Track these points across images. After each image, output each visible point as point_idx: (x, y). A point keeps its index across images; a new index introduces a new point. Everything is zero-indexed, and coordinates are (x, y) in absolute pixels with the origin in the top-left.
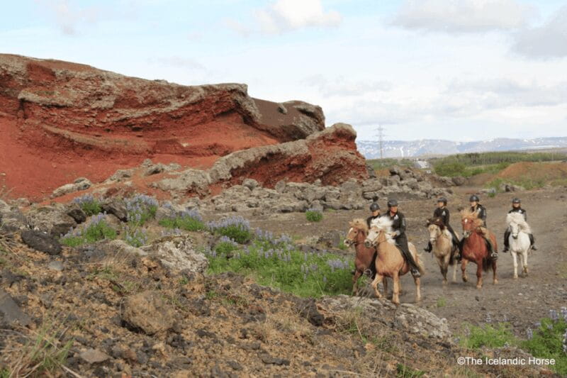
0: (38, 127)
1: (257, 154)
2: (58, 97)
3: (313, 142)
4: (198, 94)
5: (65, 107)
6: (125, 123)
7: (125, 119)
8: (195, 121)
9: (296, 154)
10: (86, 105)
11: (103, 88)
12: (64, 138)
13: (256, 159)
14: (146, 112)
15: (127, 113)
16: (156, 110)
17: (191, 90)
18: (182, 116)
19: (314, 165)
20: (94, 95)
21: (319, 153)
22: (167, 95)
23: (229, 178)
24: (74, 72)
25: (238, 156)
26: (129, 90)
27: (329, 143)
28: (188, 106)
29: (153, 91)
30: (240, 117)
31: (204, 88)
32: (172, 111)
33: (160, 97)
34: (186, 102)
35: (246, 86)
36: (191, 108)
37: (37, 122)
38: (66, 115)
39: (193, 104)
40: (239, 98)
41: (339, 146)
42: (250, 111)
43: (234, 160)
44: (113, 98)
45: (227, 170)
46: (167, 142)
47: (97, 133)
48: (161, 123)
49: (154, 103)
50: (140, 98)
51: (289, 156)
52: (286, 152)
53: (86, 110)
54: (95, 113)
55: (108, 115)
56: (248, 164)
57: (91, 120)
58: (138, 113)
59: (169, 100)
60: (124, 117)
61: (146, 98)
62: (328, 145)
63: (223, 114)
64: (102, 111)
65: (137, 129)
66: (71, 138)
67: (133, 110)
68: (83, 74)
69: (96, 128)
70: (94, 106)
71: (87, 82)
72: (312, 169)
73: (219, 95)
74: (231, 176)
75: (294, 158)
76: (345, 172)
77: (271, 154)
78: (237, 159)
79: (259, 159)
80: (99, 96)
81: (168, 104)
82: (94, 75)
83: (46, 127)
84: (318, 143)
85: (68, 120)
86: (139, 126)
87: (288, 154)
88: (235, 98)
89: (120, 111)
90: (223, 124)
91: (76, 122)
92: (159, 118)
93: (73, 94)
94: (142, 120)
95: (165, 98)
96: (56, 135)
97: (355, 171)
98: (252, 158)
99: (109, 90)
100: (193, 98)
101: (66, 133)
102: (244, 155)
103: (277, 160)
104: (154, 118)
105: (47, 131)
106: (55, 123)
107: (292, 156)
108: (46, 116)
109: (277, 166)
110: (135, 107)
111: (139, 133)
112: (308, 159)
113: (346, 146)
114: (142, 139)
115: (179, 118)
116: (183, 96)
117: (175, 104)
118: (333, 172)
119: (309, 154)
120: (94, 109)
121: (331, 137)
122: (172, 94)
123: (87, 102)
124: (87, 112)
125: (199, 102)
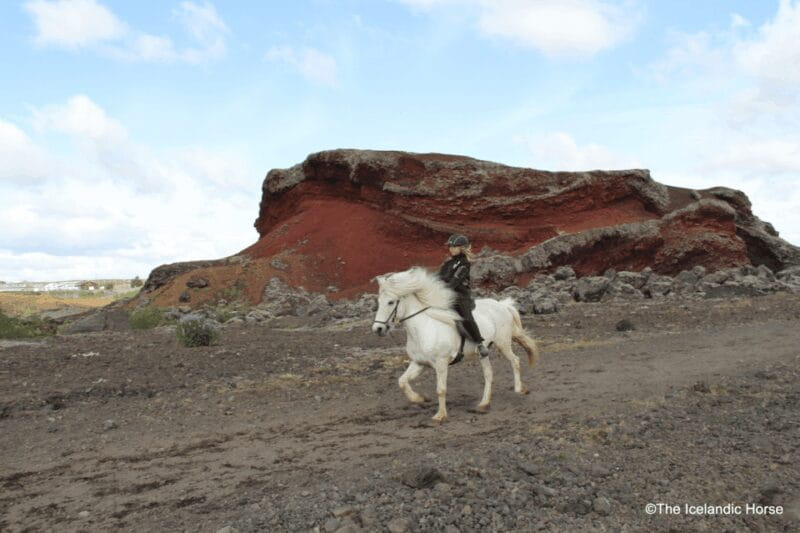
0: (397, 217)
1: (589, 238)
2: (423, 187)
3: (669, 222)
4: (582, 180)
5: (426, 196)
6: (493, 211)
7: (493, 207)
8: (580, 208)
9: (642, 237)
10: (450, 194)
11: (472, 177)
12: (423, 226)
13: (588, 244)
14: (517, 199)
15: (496, 201)
16: (530, 197)
17: (576, 175)
18: (561, 204)
19: (667, 250)
20: (461, 184)
21: (675, 236)
22: (545, 181)
23: (546, 265)
24: (445, 163)
25: (563, 239)
26: (500, 178)
27: (691, 223)
28: (569, 192)
29: (528, 178)
30: (639, 203)
31: (592, 174)
32: (549, 198)
33: (535, 184)
34: (568, 188)
35: (648, 171)
36: (573, 195)
37: (397, 212)
38: (427, 204)
39: (576, 190)
40: (637, 184)
41: (706, 226)
42: (652, 197)
43: (556, 245)
44: (481, 186)
45: (544, 257)
46: (541, 230)
47: (460, 222)
48: (536, 210)
49: (528, 190)
50: (512, 185)
51: (632, 240)
52: (627, 235)
53: (450, 199)
54: (460, 202)
55: (475, 203)
56: (576, 249)
57: (454, 209)
58: (509, 201)
59: (548, 187)
60: (492, 205)
61: (518, 185)
62: (689, 227)
63: (617, 201)
64: (468, 200)
65: (506, 218)
66: (430, 227)
67: (504, 198)
68: (452, 164)
69: (459, 217)
70: (459, 195)
71: (455, 172)
72: (663, 255)
73: (610, 181)
74: (550, 263)
75: (639, 242)
76: (710, 259)
77: (606, 238)
78: (562, 243)
79: (593, 243)
80: (466, 185)
81: (547, 191)
82: (464, 164)
83: (406, 217)
84: (674, 224)
85: (429, 209)
86: (509, 214)
87: (630, 237)
88: (630, 183)
89: (488, 199)
90: (616, 211)
91: (438, 211)
92: (534, 206)
93: (439, 183)
94: (512, 208)
95: (542, 184)
96: (414, 224)
97: (725, 258)
98: (582, 242)
99: (479, 178)
100: (575, 184)
101: (426, 222)
102: (573, 239)
103: (616, 245)
104: (528, 205)
105: (405, 220)
106: (415, 212)
107: (637, 240)
108: (406, 205)
109: (615, 252)
110: (506, 195)
111: (508, 222)
112: (659, 243)
113: (716, 227)
114: (512, 227)
115: (556, 205)
116: (564, 182)
117: (554, 191)
118: (693, 259)
119: (660, 236)
120: (459, 198)
121: (693, 216)
122: (550, 180)
123: (452, 191)
124: (451, 201)
125: (585, 188)
